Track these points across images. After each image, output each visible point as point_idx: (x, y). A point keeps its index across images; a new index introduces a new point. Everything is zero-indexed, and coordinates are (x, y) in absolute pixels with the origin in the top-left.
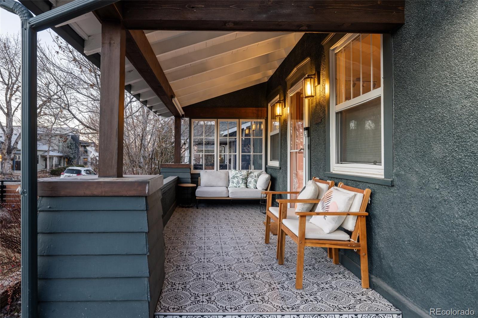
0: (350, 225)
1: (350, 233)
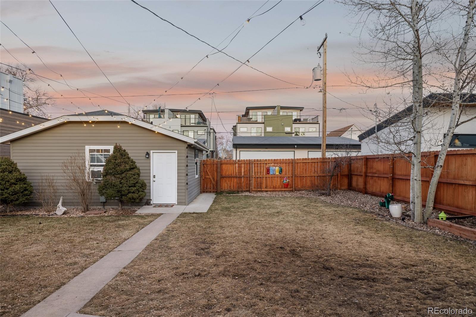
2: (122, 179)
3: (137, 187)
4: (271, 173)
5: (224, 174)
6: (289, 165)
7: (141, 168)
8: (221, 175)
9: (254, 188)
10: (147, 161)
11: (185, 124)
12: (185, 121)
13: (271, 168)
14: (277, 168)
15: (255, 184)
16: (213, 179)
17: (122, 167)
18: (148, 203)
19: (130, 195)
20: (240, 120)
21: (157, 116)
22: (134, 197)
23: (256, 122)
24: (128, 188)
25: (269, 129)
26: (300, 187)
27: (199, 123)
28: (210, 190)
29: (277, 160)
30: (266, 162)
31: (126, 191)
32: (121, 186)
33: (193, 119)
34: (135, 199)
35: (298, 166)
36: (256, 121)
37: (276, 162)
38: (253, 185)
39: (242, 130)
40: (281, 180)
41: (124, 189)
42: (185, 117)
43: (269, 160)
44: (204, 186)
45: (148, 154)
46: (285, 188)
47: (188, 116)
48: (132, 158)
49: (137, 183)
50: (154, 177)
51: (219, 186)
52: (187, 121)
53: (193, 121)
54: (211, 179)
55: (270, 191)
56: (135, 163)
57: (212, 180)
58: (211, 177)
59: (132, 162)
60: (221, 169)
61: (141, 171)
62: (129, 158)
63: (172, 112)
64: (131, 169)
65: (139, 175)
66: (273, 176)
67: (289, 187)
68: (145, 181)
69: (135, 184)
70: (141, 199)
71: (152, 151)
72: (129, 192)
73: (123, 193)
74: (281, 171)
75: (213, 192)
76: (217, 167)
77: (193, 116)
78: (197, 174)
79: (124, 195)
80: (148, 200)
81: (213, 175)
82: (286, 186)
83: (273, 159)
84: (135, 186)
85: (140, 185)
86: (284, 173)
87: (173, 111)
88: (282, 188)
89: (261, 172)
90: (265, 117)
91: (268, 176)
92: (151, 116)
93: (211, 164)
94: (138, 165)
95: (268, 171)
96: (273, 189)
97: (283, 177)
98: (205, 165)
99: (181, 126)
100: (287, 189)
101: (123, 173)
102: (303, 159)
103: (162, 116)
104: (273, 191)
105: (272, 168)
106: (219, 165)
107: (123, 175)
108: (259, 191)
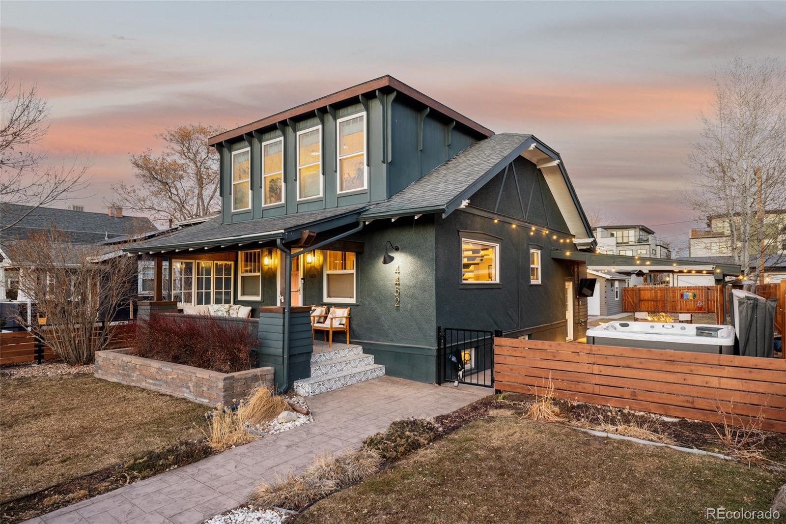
0: (344, 321)
1: (343, 325)
4: (685, 298)
5: (642, 298)
6: (702, 291)
8: (640, 299)
9: (670, 310)
11: (623, 242)
12: (623, 239)
14: (691, 294)
15: (670, 306)
16: (633, 302)
20: (695, 235)
26: (713, 309)
27: (640, 240)
28: (630, 310)
30: (680, 289)
33: (632, 236)
36: (722, 233)
37: (689, 289)
38: (668, 307)
39: (697, 246)
40: (694, 304)
42: (623, 234)
43: (683, 287)
44: (625, 307)
46: (699, 310)
47: (625, 233)
51: (638, 308)
52: (625, 238)
53: (632, 239)
55: (684, 312)
57: (632, 303)
58: (631, 300)
60: (640, 294)
63: (605, 229)
66: (687, 300)
67: (703, 309)
74: (694, 296)
75: (633, 312)
76: (636, 292)
77: (632, 232)
78: (617, 297)
81: (633, 299)
82: (700, 308)
83: (687, 286)
86: (697, 298)
88: (696, 310)
89: (675, 297)
91: (682, 300)
93: (631, 290)
95: (682, 296)
96: (687, 311)
97: (697, 301)
98: (626, 291)
99: (616, 245)
100: (702, 312)
105: (685, 294)
106: (638, 291)
108: (674, 312)
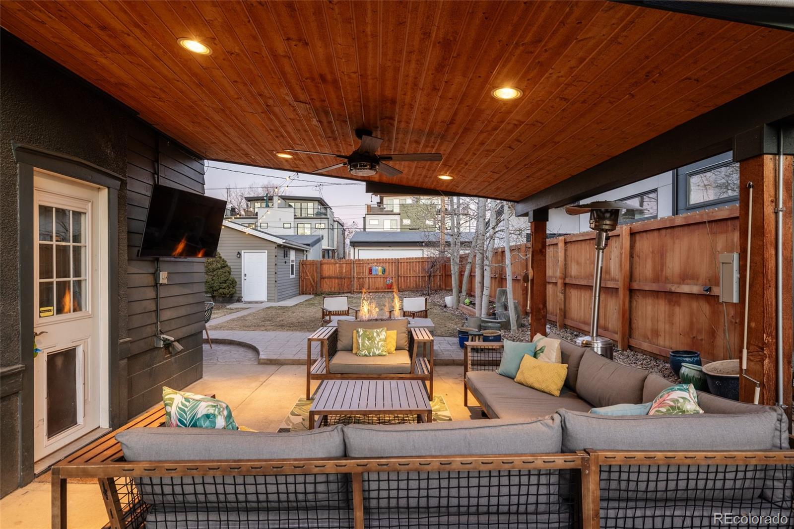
2: (214, 276)
3: (228, 284)
4: (374, 273)
5: (324, 275)
6: (392, 265)
7: (231, 267)
8: (321, 276)
9: (357, 289)
10: (238, 260)
11: (301, 215)
12: (301, 211)
13: (374, 268)
14: (380, 268)
15: (357, 286)
16: (314, 280)
17: (214, 266)
18: (239, 300)
19: (221, 291)
20: (369, 210)
21: (264, 205)
22: (225, 292)
23: (391, 213)
24: (219, 284)
25: (407, 222)
26: (403, 287)
27: (318, 214)
28: (309, 292)
29: (380, 259)
30: (369, 262)
31: (218, 287)
32: (213, 282)
33: (311, 208)
34: (225, 294)
35: (401, 265)
36: (392, 211)
37: (378, 261)
38: (355, 286)
39: (372, 222)
40: (384, 281)
41: (215, 285)
42: (301, 206)
43: (371, 259)
44: (303, 287)
45: (239, 254)
46: (388, 289)
47: (304, 205)
48: (223, 257)
49: (227, 280)
50: (245, 275)
51: (318, 288)
52: (304, 211)
53: (310, 211)
54: (311, 279)
55: (373, 292)
56: (226, 262)
57: (312, 281)
58: (310, 277)
59: (223, 261)
60: (321, 269)
61: (232, 270)
62: (220, 257)
63: (283, 199)
64: (223, 267)
65: (229, 273)
66: (376, 276)
67: (393, 287)
68: (236, 280)
69: (225, 281)
70: (232, 296)
71: (243, 251)
72: (220, 288)
73: (215, 288)
74: (384, 271)
75: (313, 293)
76: (316, 267)
77: (310, 205)
78: (292, 274)
79: (215, 291)
80: (239, 297)
81: (312, 276)
82: (390, 287)
83: (376, 258)
84: (225, 283)
85: (231, 282)
86: (387, 273)
87: (285, 198)
88: (385, 289)
89: (363, 273)
90: (402, 206)
91: (370, 276)
92: (256, 204)
93: (310, 264)
94: (229, 264)
95: (370, 271)
96: (376, 291)
97: (387, 278)
98: (304, 266)
99: (295, 218)
100: (391, 290)
101: (215, 271)
102: (407, 259)
103: (270, 204)
104: (376, 292)
106: (319, 266)
107: (215, 273)
108: (362, 292)
